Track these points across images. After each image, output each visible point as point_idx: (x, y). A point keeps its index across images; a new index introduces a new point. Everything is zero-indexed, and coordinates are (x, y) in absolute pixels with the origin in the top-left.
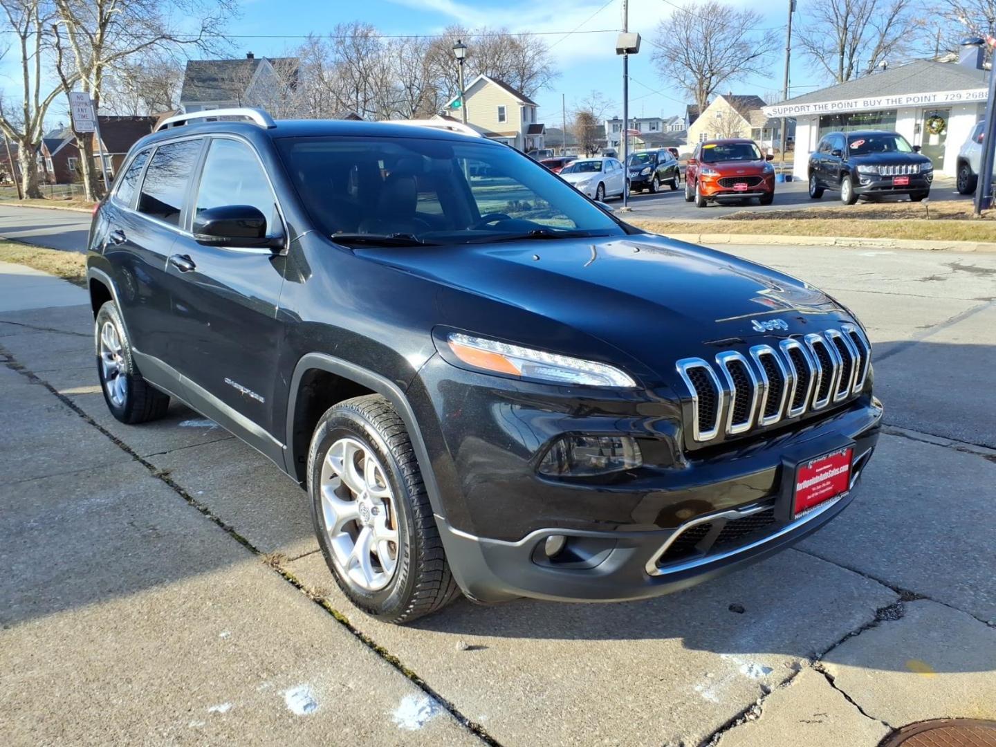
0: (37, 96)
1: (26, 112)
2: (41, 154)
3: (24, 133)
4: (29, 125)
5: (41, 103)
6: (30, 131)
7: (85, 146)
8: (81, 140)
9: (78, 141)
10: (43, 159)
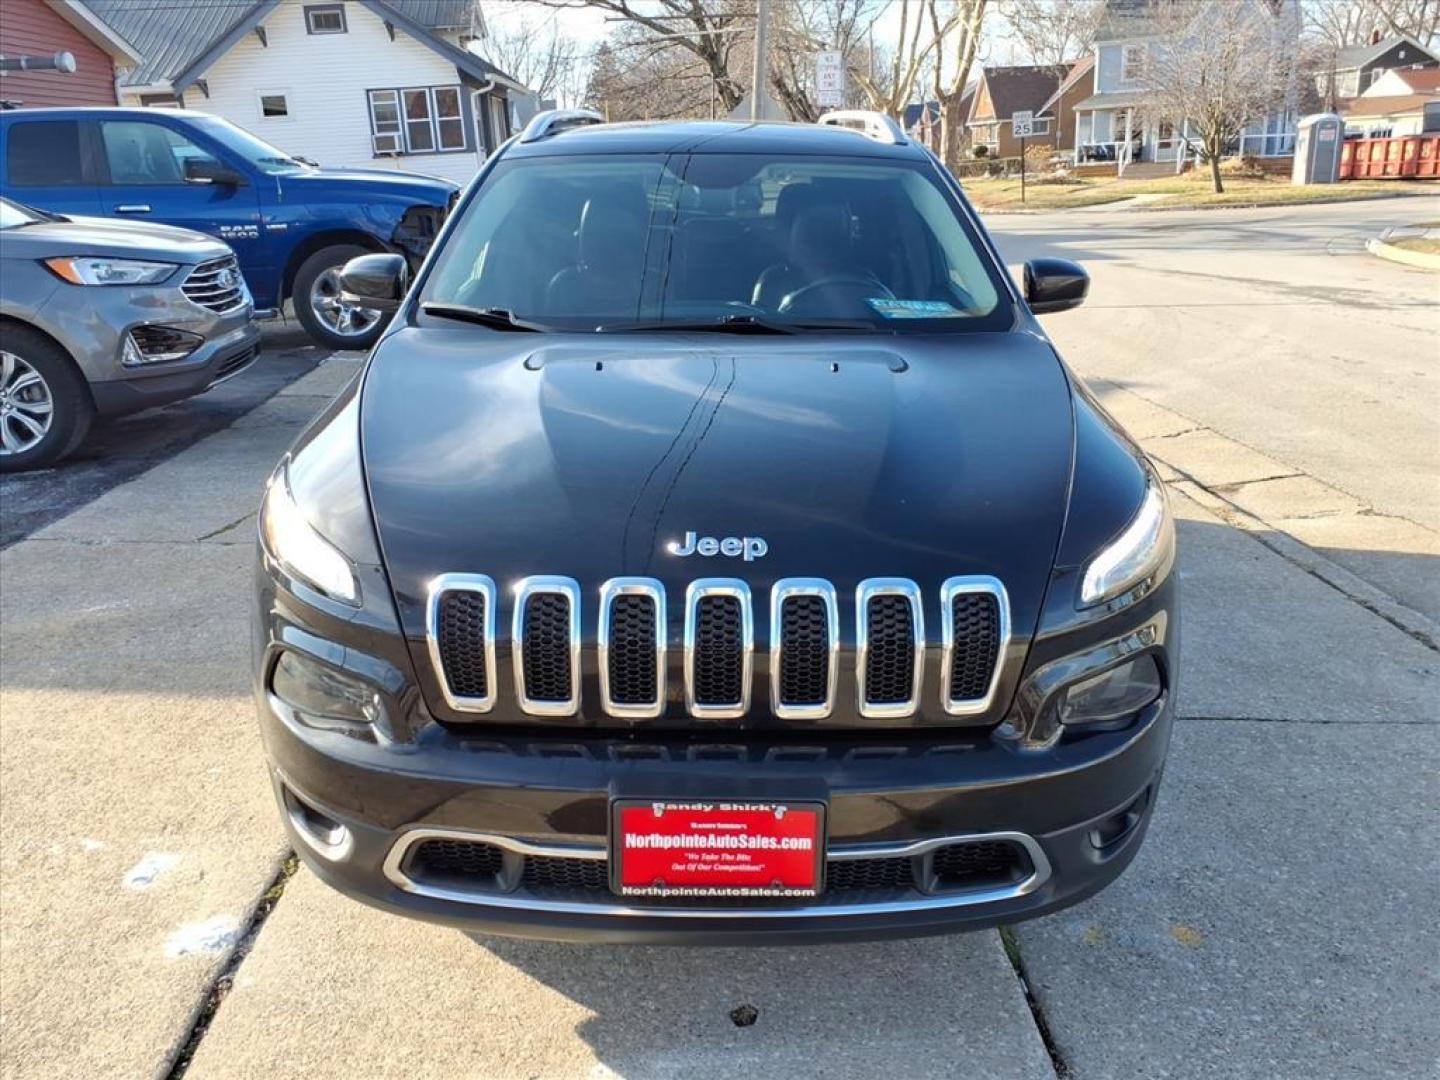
0: (914, 45)
1: (897, 68)
2: (922, 123)
3: (890, 97)
4: (897, 86)
5: (917, 58)
6: (897, 95)
7: (949, 112)
8: (944, 104)
9: (941, 108)
10: (923, 129)
